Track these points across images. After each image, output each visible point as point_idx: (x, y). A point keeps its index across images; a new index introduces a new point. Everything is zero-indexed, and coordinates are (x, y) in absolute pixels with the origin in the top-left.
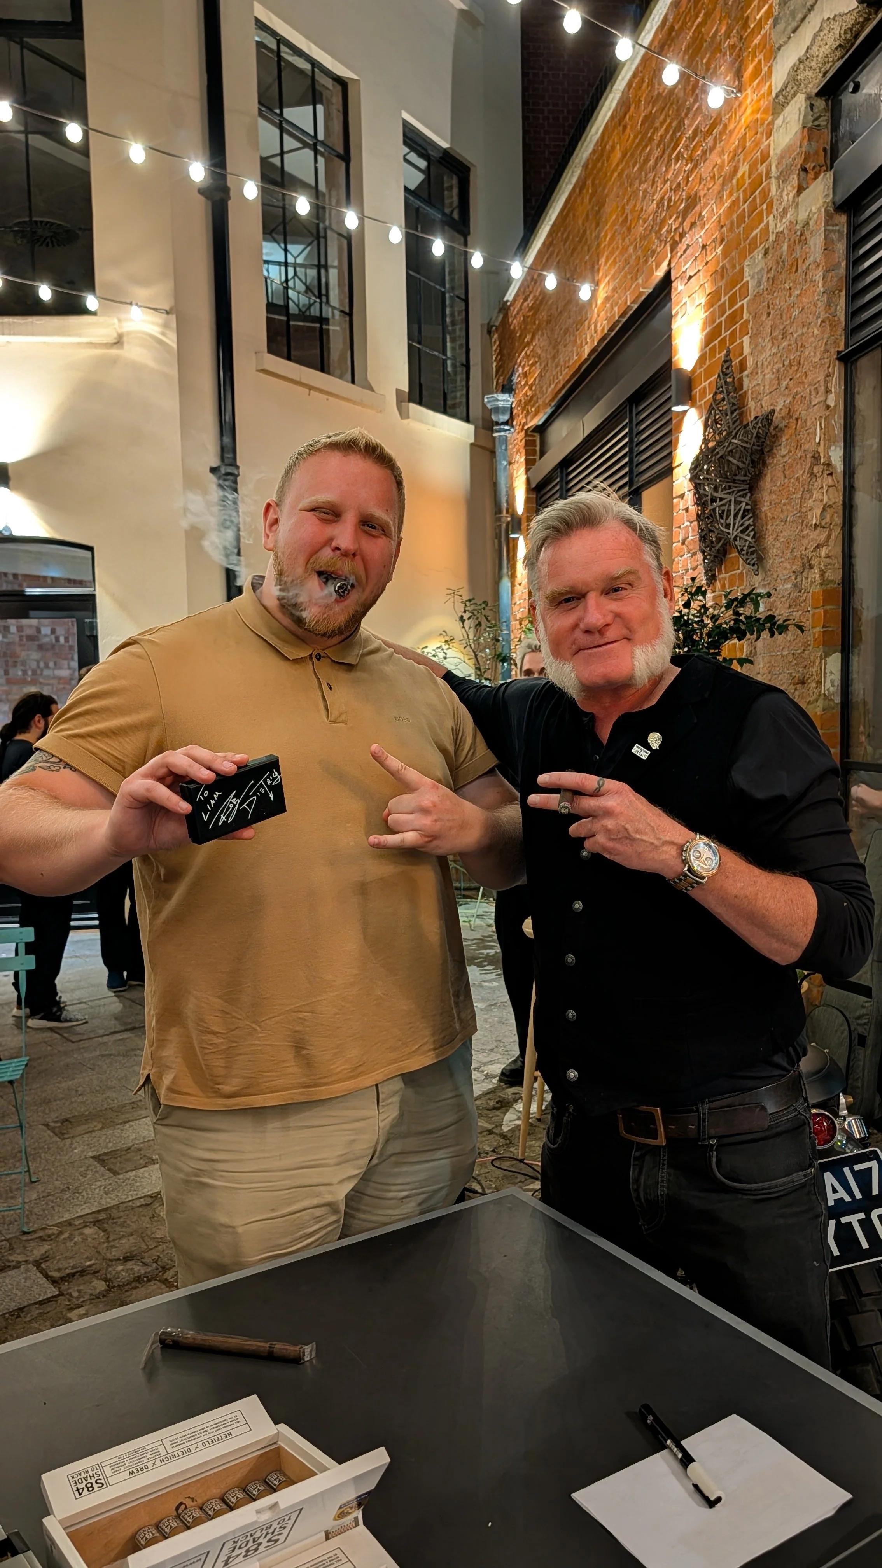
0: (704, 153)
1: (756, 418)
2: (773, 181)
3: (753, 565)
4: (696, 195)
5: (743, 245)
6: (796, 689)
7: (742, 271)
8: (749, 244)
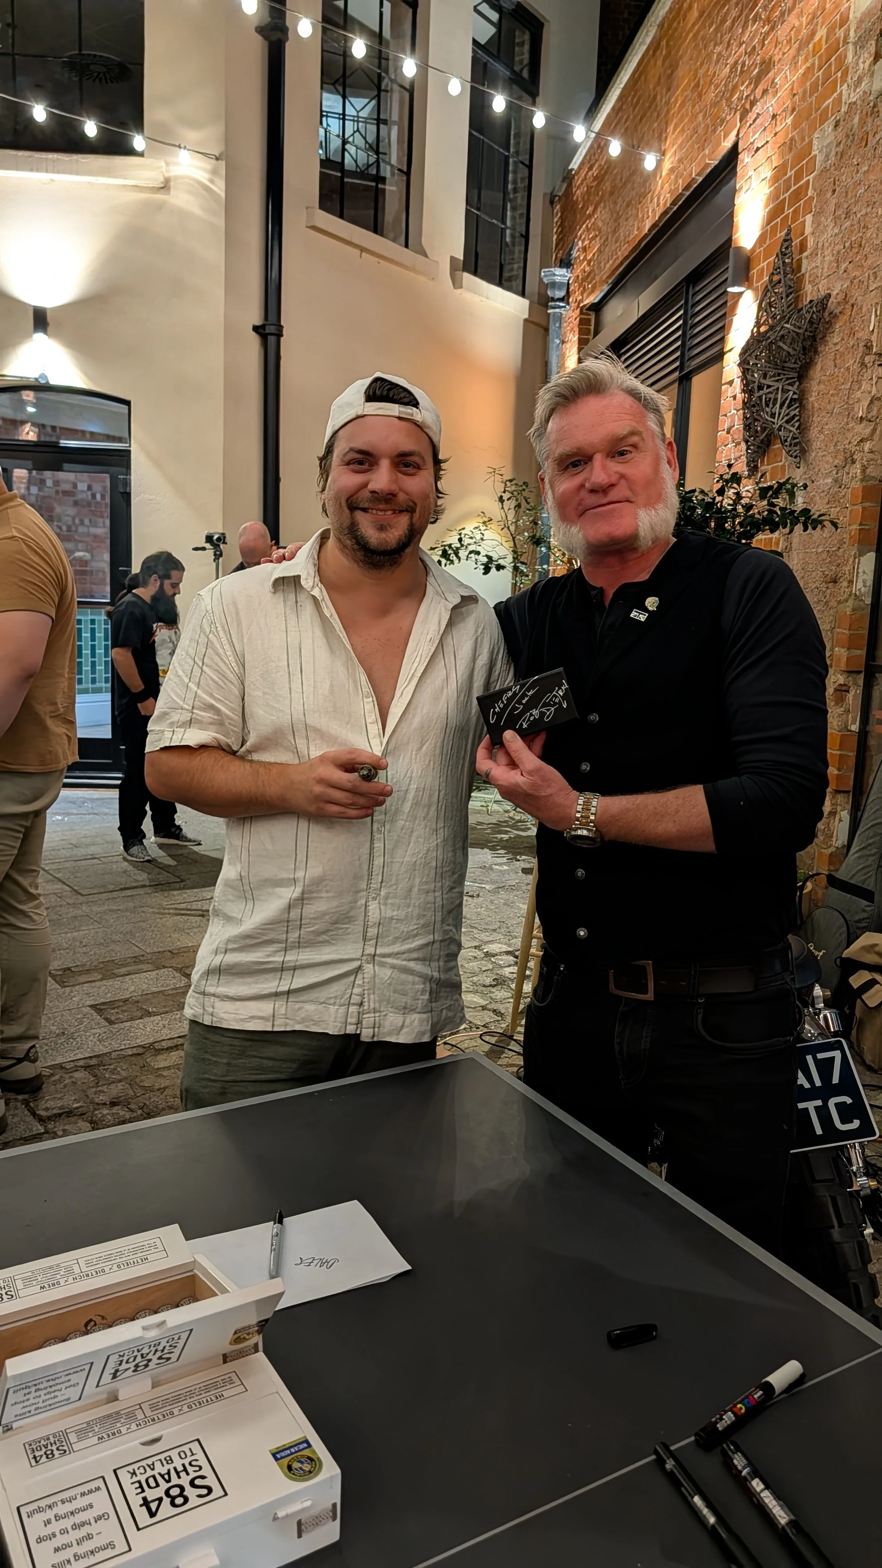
0: (782, 14)
1: (811, 301)
2: (851, 47)
3: (796, 457)
4: (770, 59)
5: (814, 116)
6: (827, 588)
7: (810, 143)
8: (820, 115)
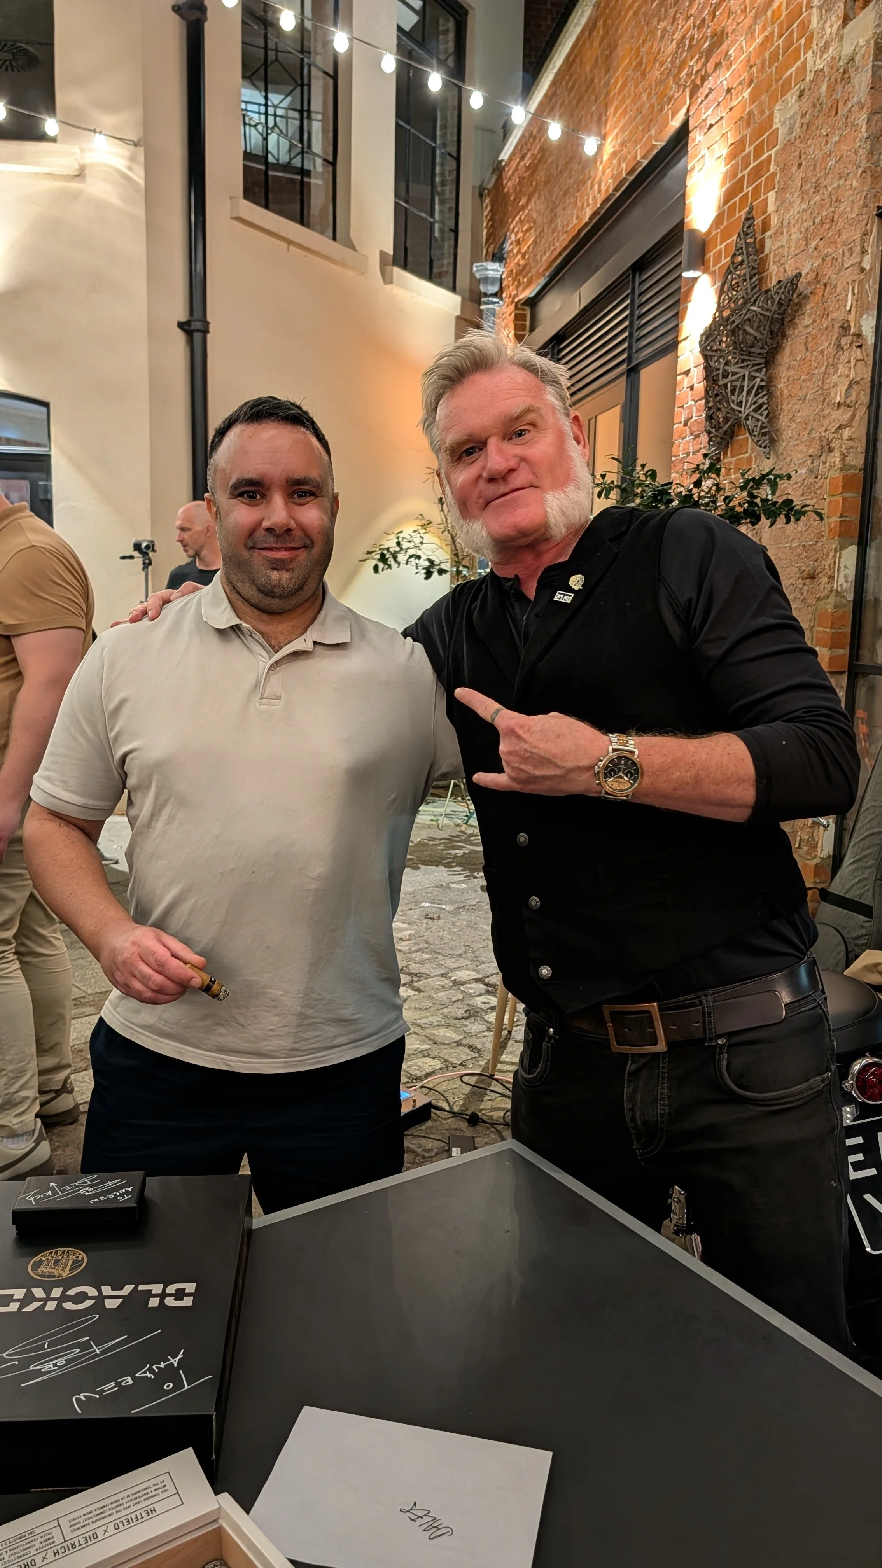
1: (779, 282)
2: (815, 11)
3: (765, 447)
4: (723, 31)
5: (774, 87)
6: (804, 584)
7: (771, 116)
8: (782, 86)
